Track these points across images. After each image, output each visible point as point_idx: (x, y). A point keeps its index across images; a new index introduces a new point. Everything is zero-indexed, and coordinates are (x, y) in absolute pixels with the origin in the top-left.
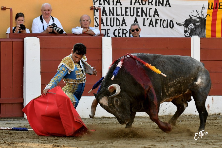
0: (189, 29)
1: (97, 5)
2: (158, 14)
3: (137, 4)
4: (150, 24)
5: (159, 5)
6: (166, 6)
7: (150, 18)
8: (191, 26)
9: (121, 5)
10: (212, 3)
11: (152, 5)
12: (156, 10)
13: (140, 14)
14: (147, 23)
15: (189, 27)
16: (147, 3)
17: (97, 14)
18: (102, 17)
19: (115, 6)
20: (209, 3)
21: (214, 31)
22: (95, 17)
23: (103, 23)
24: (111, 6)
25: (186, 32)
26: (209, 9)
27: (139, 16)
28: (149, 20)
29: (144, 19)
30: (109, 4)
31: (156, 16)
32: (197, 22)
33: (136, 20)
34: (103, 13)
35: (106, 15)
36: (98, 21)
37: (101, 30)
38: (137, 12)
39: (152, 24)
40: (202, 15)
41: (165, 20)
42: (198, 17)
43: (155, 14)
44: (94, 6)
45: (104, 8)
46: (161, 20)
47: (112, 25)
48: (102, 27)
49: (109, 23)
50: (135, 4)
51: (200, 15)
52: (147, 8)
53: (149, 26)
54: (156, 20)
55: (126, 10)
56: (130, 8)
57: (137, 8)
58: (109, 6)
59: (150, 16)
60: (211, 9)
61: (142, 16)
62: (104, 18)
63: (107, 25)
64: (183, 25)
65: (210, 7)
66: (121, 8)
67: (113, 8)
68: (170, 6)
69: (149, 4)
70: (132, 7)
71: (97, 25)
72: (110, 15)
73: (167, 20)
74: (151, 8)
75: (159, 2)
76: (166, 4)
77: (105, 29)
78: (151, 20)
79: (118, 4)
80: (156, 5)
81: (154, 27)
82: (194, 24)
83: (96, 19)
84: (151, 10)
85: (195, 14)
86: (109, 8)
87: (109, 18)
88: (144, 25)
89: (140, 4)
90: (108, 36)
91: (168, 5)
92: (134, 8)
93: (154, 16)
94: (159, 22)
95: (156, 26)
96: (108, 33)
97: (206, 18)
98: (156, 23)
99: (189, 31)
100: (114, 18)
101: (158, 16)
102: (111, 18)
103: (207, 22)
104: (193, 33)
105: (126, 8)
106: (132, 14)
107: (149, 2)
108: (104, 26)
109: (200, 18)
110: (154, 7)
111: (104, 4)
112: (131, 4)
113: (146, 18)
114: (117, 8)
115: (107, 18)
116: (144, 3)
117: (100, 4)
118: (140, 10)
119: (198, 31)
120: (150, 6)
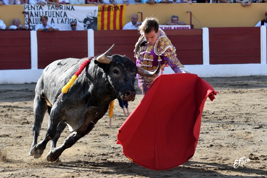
0: (87, 25)
1: (27, 10)
2: (66, 15)
3: (53, 9)
4: (62, 22)
5: (67, 10)
6: (71, 10)
7: (61, 18)
8: (88, 22)
9: (42, 10)
10: (101, 8)
11: (62, 9)
12: (65, 13)
13: (55, 15)
14: (60, 21)
15: (87, 23)
16: (59, 8)
17: (27, 16)
18: (30, 18)
19: (38, 11)
20: (99, 8)
21: (103, 25)
22: (25, 18)
23: (31, 22)
24: (36, 11)
25: (85, 26)
26: (99, 11)
27: (54, 17)
28: (61, 20)
29: (58, 19)
30: (34, 9)
31: (65, 17)
32: (92, 20)
33: (52, 20)
34: (31, 15)
35: (33, 17)
36: (28, 20)
37: (29, 26)
38: (53, 14)
39: (63, 22)
40: (94, 15)
41: (71, 19)
42: (92, 16)
43: (64, 15)
44: (25, 11)
45: (31, 12)
46: (69, 19)
47: (37, 23)
48: (31, 24)
49: (35, 22)
50: (51, 9)
51: (93, 15)
52: (59, 12)
53: (61, 23)
54: (66, 19)
55: (46, 13)
56: (49, 12)
57: (53, 12)
58: (35, 11)
59: (61, 17)
60: (101, 11)
61: (56, 17)
62: (32, 18)
63: (34, 23)
64: (83, 22)
65: (100, 10)
66: (43, 12)
67: (38, 12)
68: (74, 10)
69: (60, 9)
70: (50, 11)
71: (27, 23)
72: (35, 17)
73: (73, 19)
74: (62, 12)
75: (67, 8)
76: (72, 9)
77: (32, 26)
78: (62, 20)
79: (41, 9)
80: (65, 9)
81: (64, 24)
82: (90, 22)
83: (27, 19)
84: (62, 13)
85: (90, 15)
86: (35, 12)
87: (35, 18)
88: (58, 23)
89: (54, 9)
90: (34, 30)
91: (73, 10)
92: (51, 12)
93: (64, 17)
94: (67, 20)
95: (65, 23)
96: (34, 28)
97: (97, 17)
98: (66, 21)
99: (87, 26)
100: (38, 19)
101: (67, 17)
102: (36, 19)
103: (98, 20)
104: (89, 27)
105: (46, 12)
106: (50, 16)
107: (60, 8)
108: (32, 23)
109: (93, 17)
110: (64, 11)
111: (32, 10)
112: (49, 9)
113: (59, 18)
114: (40, 12)
115: (33, 19)
116: (57, 8)
117: (29, 9)
118: (55, 13)
119: (93, 26)
120: (61, 10)
